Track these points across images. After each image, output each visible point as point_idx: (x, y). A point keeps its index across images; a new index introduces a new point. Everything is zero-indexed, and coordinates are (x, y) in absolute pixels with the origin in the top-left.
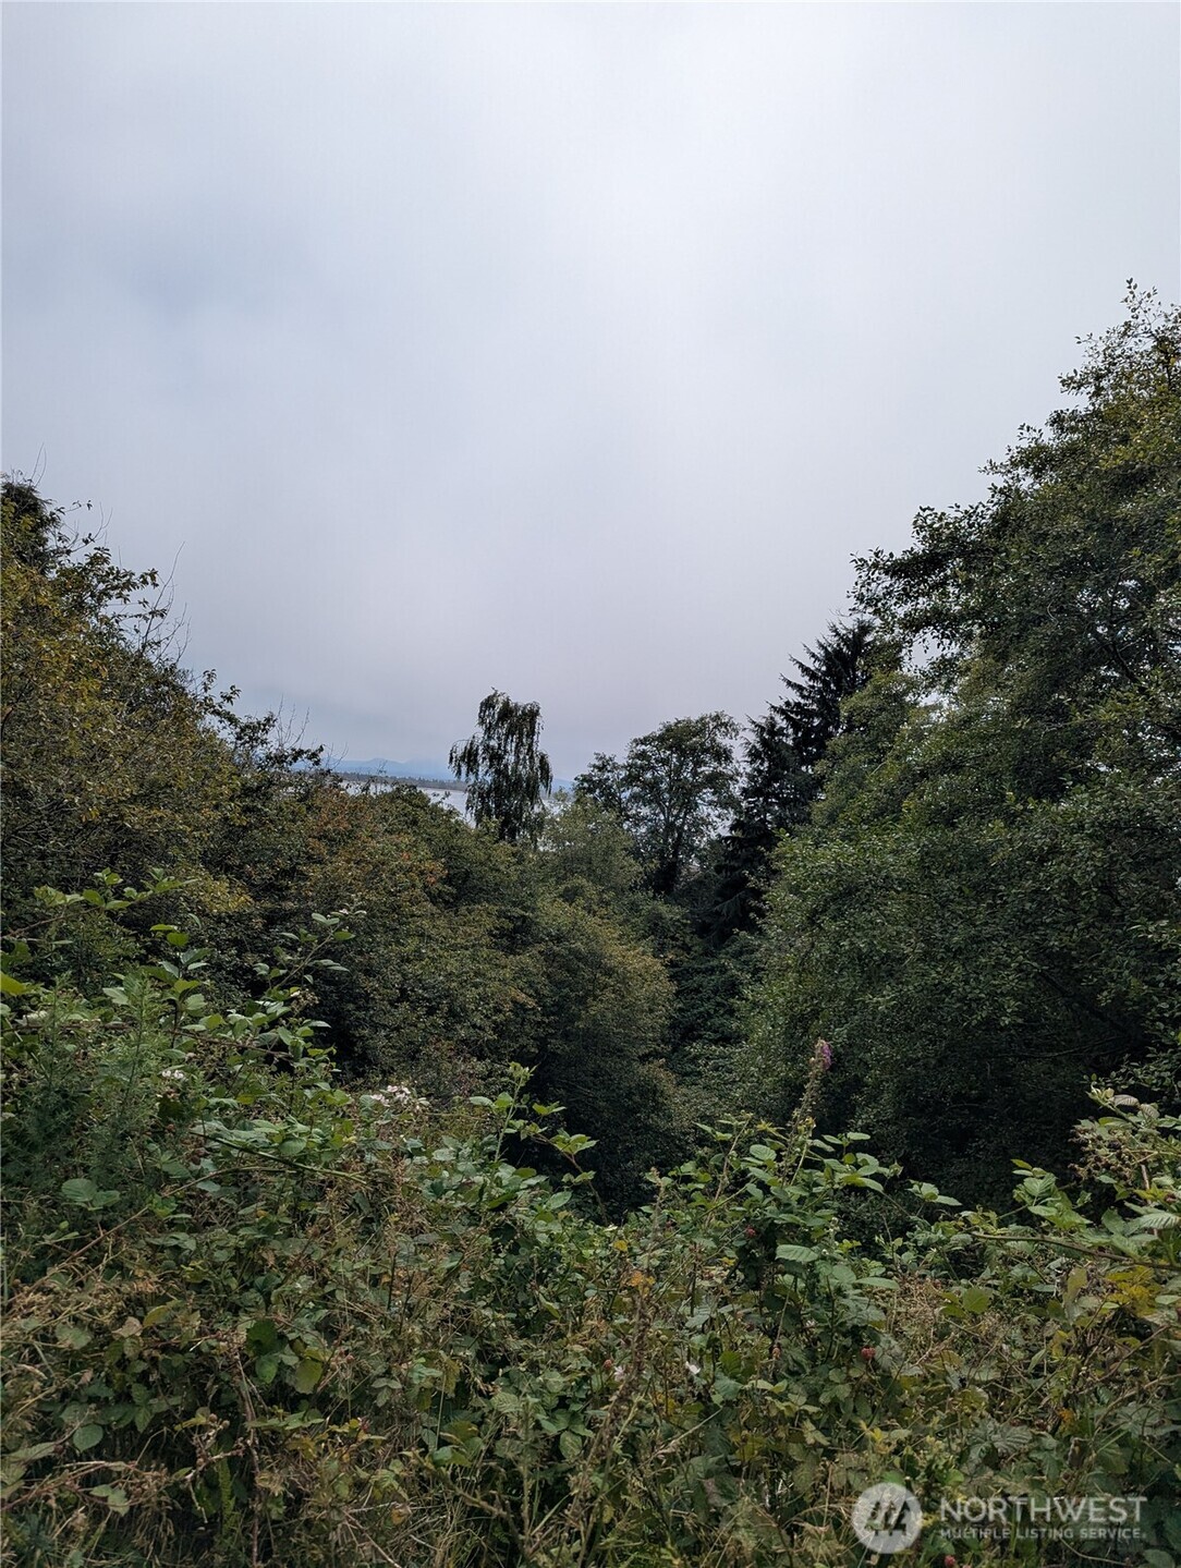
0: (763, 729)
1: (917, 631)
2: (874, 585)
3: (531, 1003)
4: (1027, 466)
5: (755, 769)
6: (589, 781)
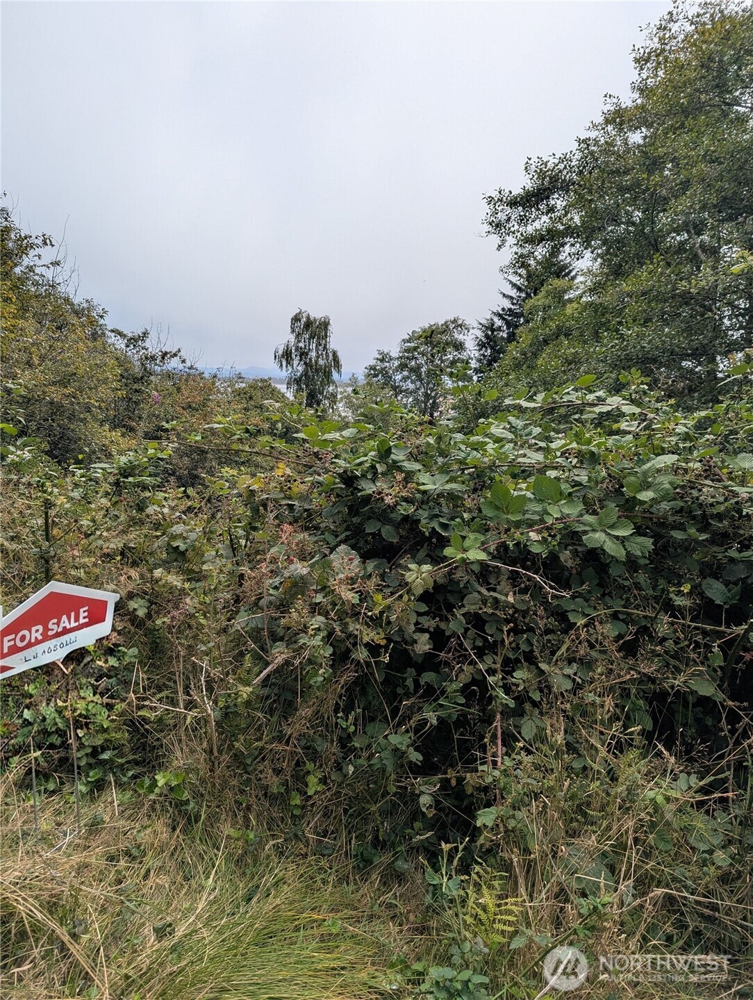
0: (486, 327)
2: (499, 214)
5: (481, 355)
6: (375, 369)
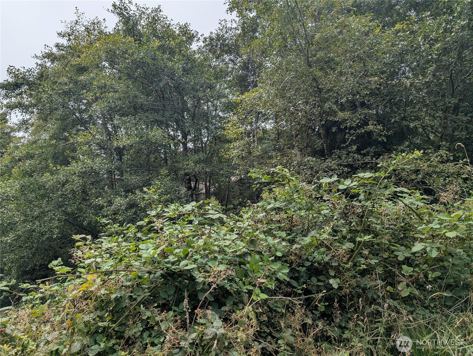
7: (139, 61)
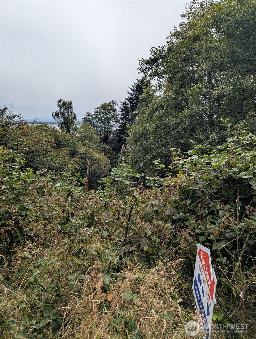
0: (123, 104)
1: (153, 77)
2: (143, 66)
3: (79, 168)
4: (175, 36)
5: (123, 113)
6: (86, 119)
7: (239, 20)
